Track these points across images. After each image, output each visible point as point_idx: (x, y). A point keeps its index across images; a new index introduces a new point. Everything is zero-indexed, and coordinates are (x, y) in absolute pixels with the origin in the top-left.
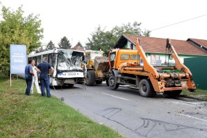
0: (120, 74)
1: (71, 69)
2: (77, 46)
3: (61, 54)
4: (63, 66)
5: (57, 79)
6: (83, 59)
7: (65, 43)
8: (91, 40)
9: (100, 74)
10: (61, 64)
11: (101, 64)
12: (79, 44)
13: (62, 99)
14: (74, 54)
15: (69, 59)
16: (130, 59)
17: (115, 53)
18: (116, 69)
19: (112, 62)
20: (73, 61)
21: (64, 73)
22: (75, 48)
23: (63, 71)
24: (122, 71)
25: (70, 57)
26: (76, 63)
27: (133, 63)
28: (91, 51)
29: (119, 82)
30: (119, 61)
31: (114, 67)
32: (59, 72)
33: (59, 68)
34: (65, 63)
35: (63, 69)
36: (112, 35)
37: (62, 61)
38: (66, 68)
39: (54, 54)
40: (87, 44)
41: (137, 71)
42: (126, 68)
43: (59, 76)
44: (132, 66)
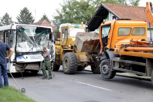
0: (118, 56)
1: (35, 50)
2: (42, 20)
3: (20, 31)
4: (24, 47)
5: (16, 63)
6: (51, 37)
7: (26, 16)
8: (60, 12)
9: (84, 57)
10: (21, 44)
11: (86, 42)
12: (45, 18)
13: (23, 91)
14: (38, 30)
15: (31, 38)
16: (131, 34)
17: (109, 25)
18: (112, 50)
19: (105, 39)
20: (36, 40)
21: (25, 56)
22: (39, 23)
23: (23, 54)
24: (122, 52)
25: (33, 34)
26: (42, 43)
27: (139, 41)
28: (70, 24)
29: (116, 67)
30: (116, 37)
31: (108, 46)
32: (18, 55)
33: (19, 50)
34: (26, 43)
35: (24, 51)
36: (88, 6)
37: (22, 41)
38: (28, 49)
39: (11, 30)
40: (56, 18)
41: (146, 51)
42: (128, 48)
43: (19, 60)
44: (139, 44)
